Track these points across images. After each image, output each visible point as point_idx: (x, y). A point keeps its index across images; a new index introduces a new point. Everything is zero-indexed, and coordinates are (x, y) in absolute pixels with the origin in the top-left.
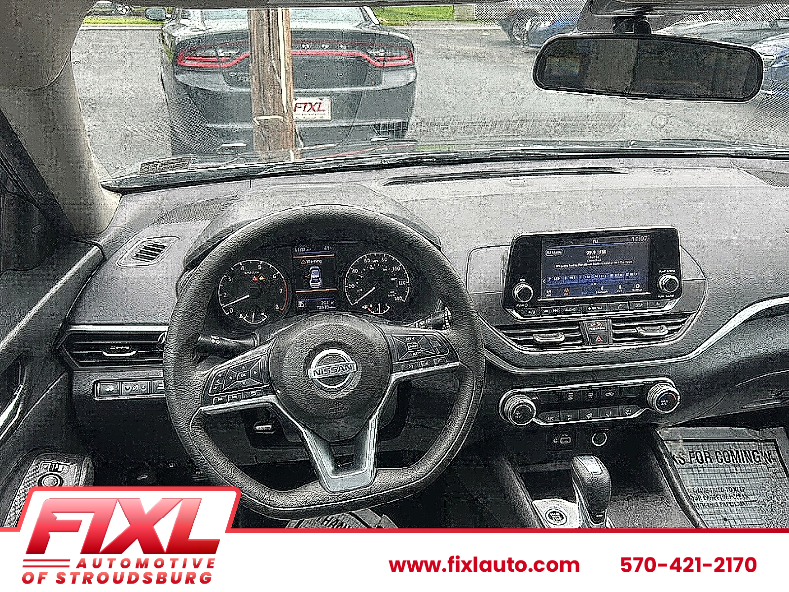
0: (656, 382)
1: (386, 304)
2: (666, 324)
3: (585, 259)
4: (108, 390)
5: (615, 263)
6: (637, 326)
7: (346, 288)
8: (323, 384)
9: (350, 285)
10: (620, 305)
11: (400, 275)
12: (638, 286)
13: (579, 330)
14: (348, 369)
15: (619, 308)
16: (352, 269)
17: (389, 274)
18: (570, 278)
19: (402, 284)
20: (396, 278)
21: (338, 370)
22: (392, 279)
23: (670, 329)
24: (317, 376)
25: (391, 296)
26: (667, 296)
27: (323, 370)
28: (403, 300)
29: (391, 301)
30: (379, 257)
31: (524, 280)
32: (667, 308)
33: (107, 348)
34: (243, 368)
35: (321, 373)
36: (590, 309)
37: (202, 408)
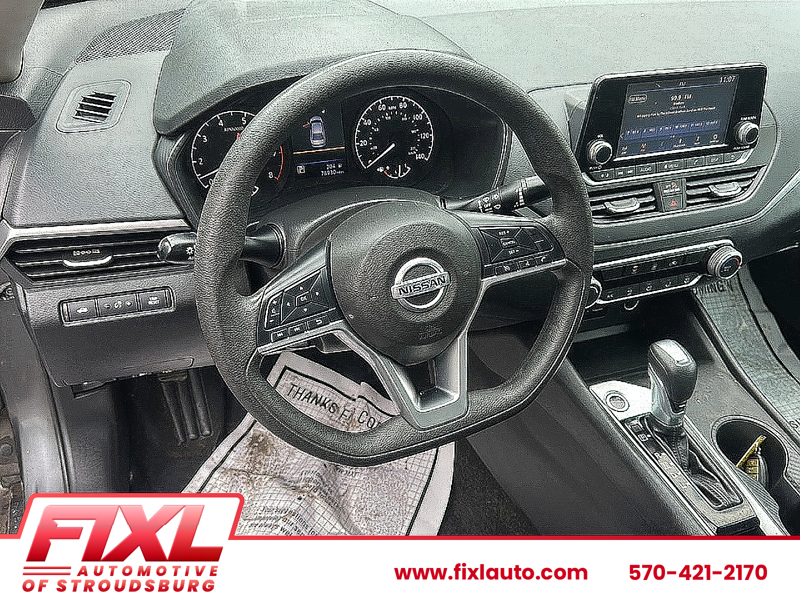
0: (719, 246)
1: (405, 164)
2: (737, 181)
3: (669, 105)
4: (80, 311)
5: (698, 109)
6: (710, 184)
7: (357, 145)
8: (413, 306)
9: (361, 141)
10: (697, 161)
11: (422, 126)
12: (715, 137)
13: (651, 194)
14: (440, 282)
15: (695, 164)
16: (363, 119)
17: (409, 125)
18: (650, 130)
19: (424, 138)
20: (418, 130)
21: (430, 285)
22: (413, 132)
23: (742, 186)
24: (403, 295)
25: (412, 153)
26: (742, 148)
27: (412, 288)
28: (425, 159)
29: (412, 161)
30: (396, 102)
31: (602, 136)
32: (741, 161)
33: (69, 255)
34: (301, 288)
35: (409, 291)
36: (666, 167)
37: (259, 348)
